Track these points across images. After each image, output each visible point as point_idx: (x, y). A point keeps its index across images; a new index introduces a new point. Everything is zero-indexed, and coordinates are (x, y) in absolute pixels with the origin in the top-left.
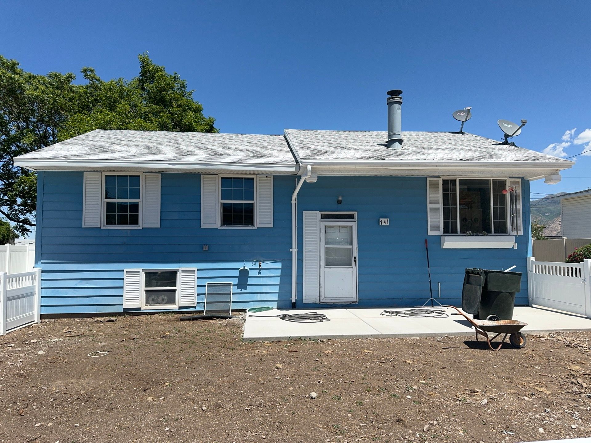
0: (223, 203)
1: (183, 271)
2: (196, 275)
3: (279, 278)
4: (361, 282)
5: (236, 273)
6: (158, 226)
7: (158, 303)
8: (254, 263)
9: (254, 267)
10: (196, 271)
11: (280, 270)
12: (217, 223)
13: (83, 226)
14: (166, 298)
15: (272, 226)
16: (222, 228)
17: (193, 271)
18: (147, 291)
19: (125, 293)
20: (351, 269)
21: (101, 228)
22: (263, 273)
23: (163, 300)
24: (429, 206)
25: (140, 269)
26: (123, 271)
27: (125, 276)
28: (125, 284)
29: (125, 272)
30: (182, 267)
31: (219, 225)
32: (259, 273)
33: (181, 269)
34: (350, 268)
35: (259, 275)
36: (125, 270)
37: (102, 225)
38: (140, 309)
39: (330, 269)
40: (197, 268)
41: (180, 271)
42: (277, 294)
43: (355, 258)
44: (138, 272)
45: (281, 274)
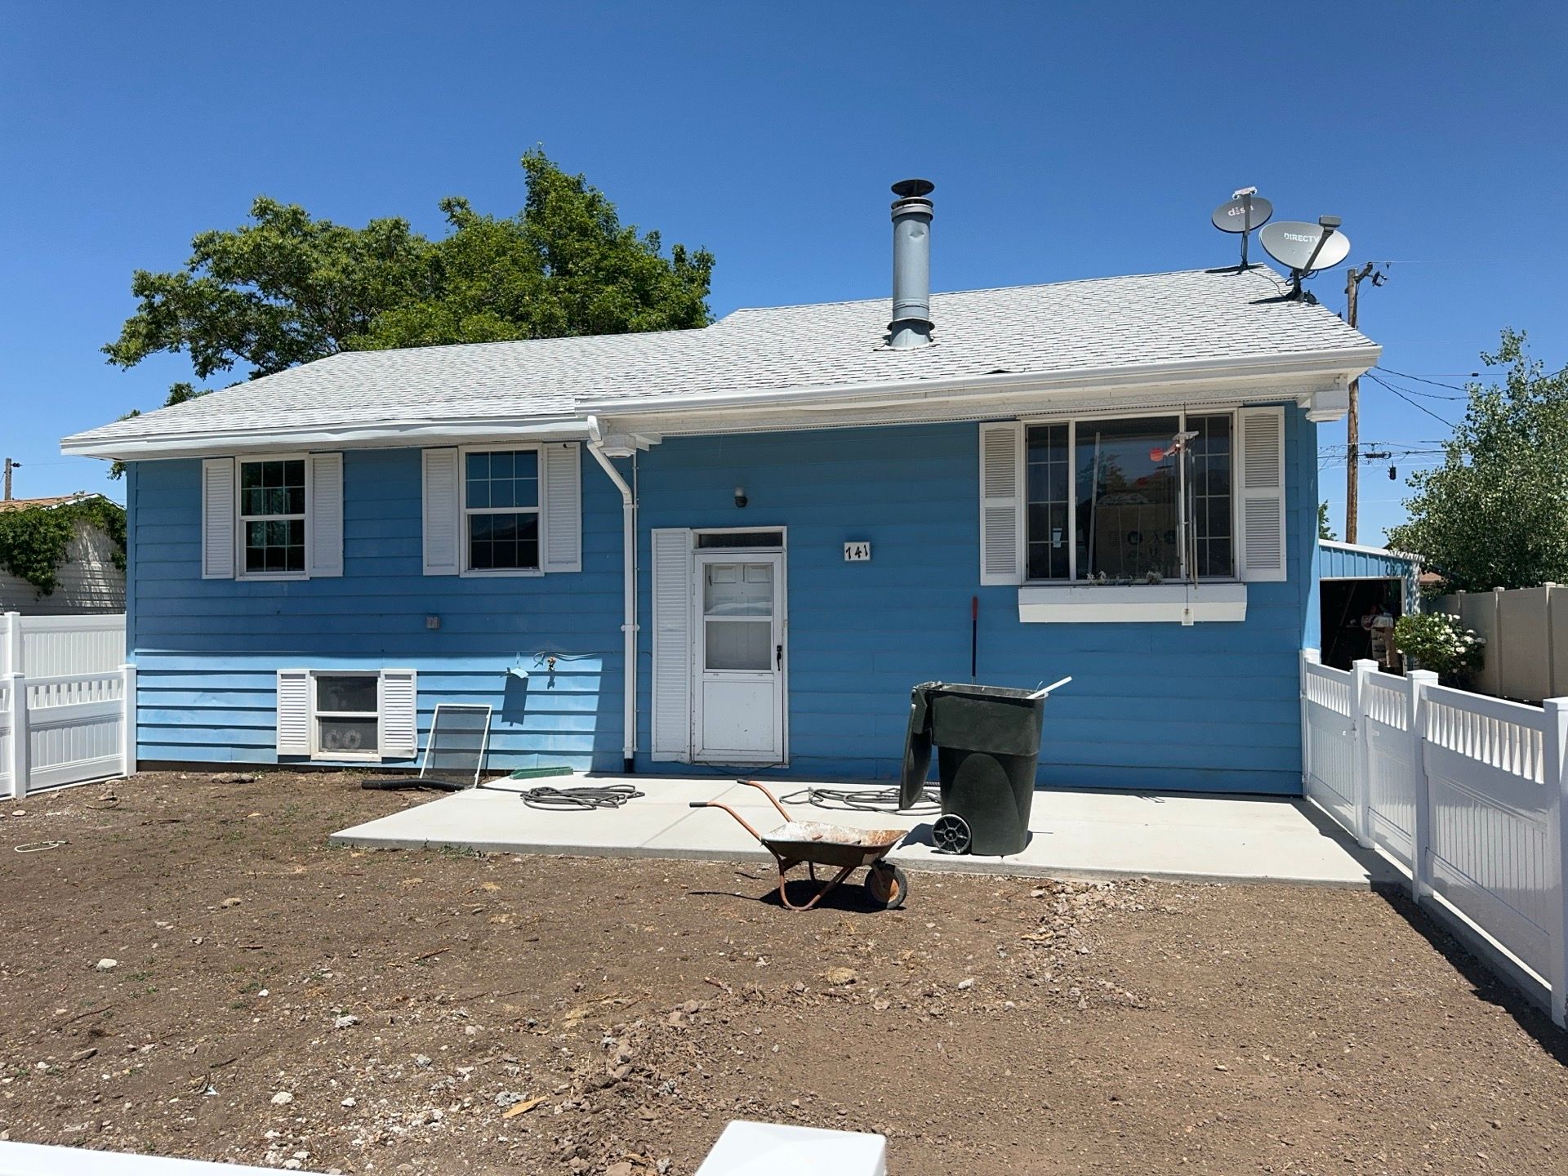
0: (472, 516)
1: (388, 677)
2: (413, 685)
3: (596, 698)
4: (794, 713)
5: (500, 684)
6: (338, 572)
7: (342, 747)
8: (539, 660)
9: (540, 669)
10: (414, 677)
11: (598, 678)
12: (457, 564)
13: (204, 577)
14: (358, 736)
15: (577, 568)
16: (467, 575)
17: (408, 677)
18: (322, 720)
19: (279, 720)
20: (769, 677)
21: (237, 580)
22: (561, 684)
23: (353, 740)
24: (985, 503)
25: (306, 671)
26: (275, 673)
27: (280, 684)
28: (280, 701)
29: (279, 676)
30: (384, 667)
31: (463, 569)
32: (551, 684)
33: (385, 671)
34: (767, 676)
35: (551, 689)
36: (280, 671)
37: (237, 574)
38: (307, 758)
39: (716, 677)
40: (416, 670)
41: (383, 676)
42: (593, 737)
43: (780, 648)
44: (303, 676)
45: (601, 687)
